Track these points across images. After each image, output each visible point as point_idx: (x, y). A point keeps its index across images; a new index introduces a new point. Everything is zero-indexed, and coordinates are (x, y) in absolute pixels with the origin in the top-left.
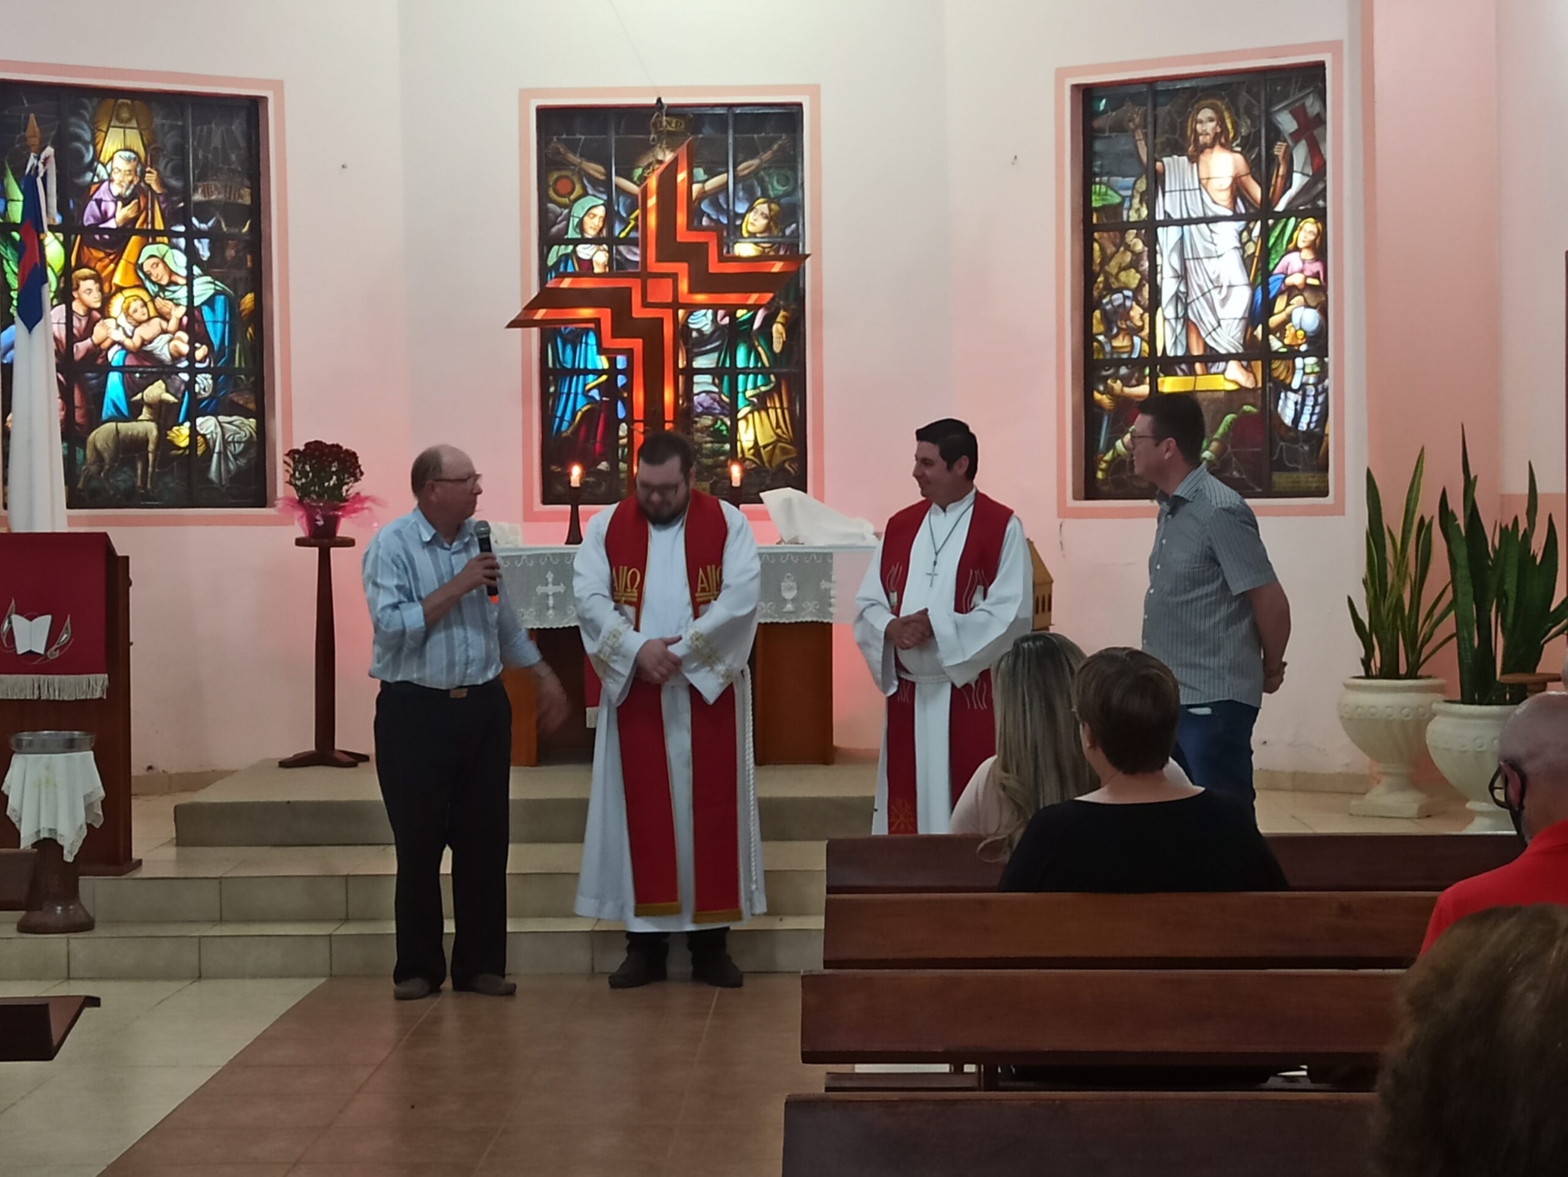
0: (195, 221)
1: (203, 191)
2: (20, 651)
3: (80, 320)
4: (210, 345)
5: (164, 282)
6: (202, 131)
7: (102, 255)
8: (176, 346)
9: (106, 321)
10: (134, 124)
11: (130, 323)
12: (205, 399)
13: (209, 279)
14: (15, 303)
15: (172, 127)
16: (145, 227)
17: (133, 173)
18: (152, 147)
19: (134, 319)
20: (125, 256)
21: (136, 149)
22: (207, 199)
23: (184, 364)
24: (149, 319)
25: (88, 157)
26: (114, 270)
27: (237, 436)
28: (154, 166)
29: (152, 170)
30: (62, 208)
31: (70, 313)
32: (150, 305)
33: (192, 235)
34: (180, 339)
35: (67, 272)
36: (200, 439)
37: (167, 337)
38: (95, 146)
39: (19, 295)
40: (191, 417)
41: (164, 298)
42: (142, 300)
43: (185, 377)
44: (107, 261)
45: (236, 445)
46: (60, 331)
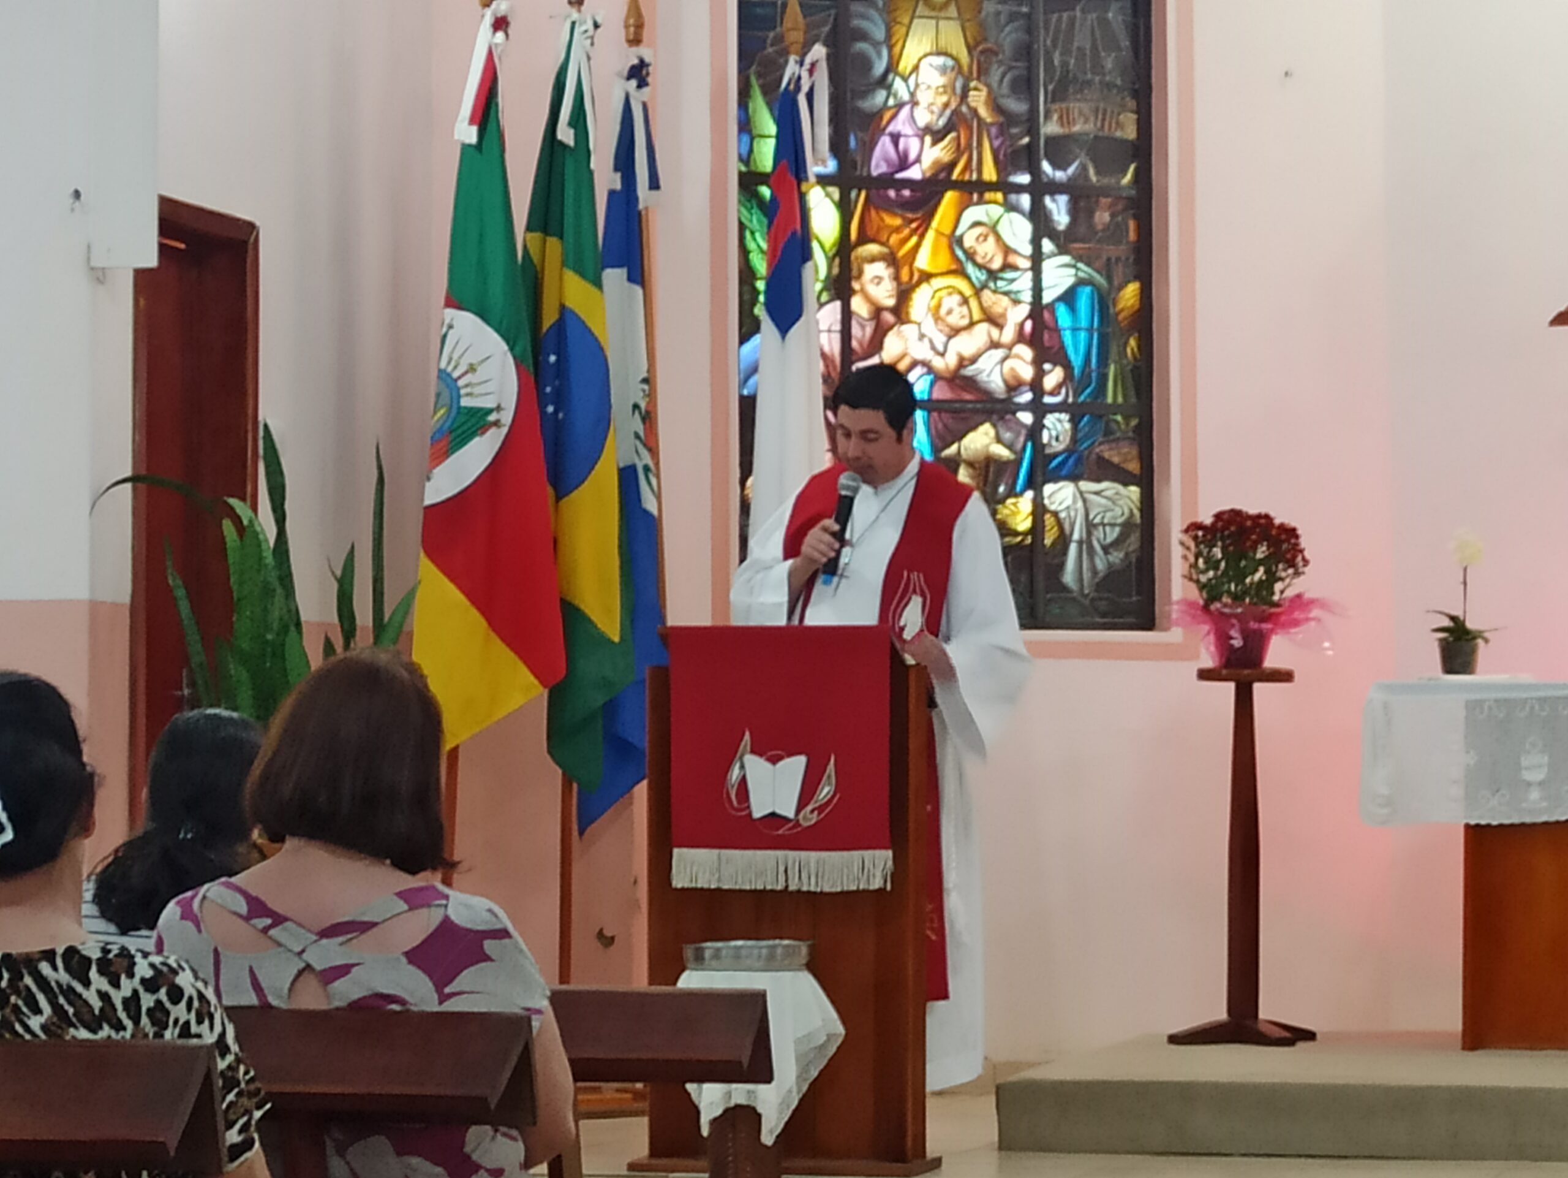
0: (1046, 166)
1: (1061, 118)
2: (757, 814)
3: (863, 327)
4: (1067, 366)
5: (996, 265)
6: (1059, 20)
7: (898, 222)
8: (1012, 369)
9: (905, 327)
10: (952, 11)
11: (941, 331)
12: (1055, 455)
13: (1066, 259)
14: (762, 298)
15: (1013, 17)
16: (967, 177)
17: (949, 90)
18: (980, 48)
19: (948, 326)
20: (935, 224)
21: (954, 53)
22: (1067, 131)
23: (1026, 397)
24: (972, 324)
25: (879, 68)
26: (918, 246)
27: (1109, 515)
28: (982, 78)
29: (981, 86)
30: (838, 147)
31: (847, 315)
32: (974, 303)
33: (1040, 189)
34: (1018, 357)
35: (844, 249)
36: (1049, 520)
37: (999, 353)
38: (890, 48)
39: (768, 285)
40: (1034, 483)
41: (995, 292)
42: (961, 293)
43: (1026, 418)
44: (907, 231)
45: (1108, 529)
46: (832, 344)
